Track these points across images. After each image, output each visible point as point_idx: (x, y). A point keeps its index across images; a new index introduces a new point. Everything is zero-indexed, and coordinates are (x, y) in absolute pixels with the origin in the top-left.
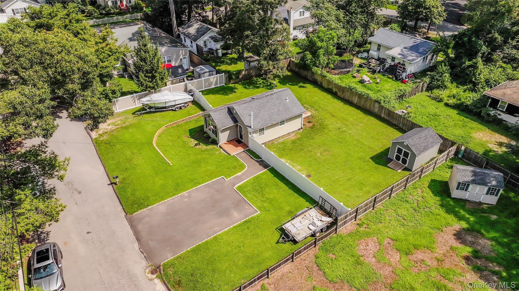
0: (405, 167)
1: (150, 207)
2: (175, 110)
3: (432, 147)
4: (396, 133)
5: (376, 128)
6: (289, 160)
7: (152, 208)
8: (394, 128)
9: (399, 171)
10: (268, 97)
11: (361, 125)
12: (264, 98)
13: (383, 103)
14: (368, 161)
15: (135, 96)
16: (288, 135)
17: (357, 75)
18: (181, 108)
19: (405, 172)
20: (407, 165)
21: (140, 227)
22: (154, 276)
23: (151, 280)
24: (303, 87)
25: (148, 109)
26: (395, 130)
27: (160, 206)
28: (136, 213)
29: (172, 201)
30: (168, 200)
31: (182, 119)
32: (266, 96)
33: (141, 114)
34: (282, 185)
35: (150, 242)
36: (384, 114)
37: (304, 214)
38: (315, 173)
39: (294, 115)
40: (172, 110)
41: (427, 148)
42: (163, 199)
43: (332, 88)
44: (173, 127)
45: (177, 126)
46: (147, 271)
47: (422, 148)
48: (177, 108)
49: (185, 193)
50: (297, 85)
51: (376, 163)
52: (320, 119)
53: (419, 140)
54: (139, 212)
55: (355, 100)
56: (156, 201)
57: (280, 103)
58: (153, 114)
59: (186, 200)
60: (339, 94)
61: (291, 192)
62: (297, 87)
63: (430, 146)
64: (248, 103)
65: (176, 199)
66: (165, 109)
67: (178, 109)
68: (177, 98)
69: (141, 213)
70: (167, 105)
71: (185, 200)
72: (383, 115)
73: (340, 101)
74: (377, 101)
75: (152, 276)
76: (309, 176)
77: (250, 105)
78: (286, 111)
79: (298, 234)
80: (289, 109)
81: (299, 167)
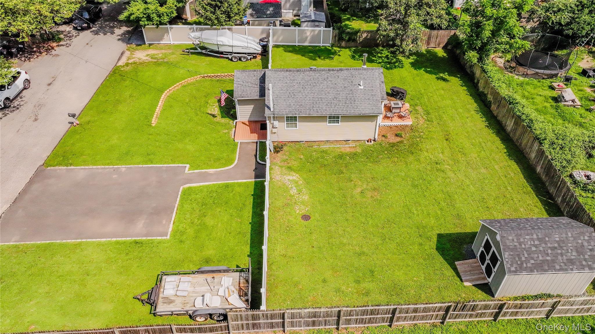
0: (486, 282)
1: (72, 167)
2: (231, 60)
3: (561, 269)
4: (536, 210)
5: (505, 187)
6: (305, 180)
7: (73, 169)
8: (541, 201)
9: (466, 284)
10: (332, 72)
11: (483, 171)
12: (323, 72)
13: (547, 146)
14: (429, 239)
15: (195, 28)
16: (345, 143)
17: (558, 86)
18: (240, 59)
19: (480, 291)
20: (490, 280)
21: (35, 187)
24: (444, 80)
25: (198, 49)
26: (539, 204)
27: (82, 172)
28: (52, 168)
29: (100, 171)
30: (98, 167)
31: (230, 74)
32: (329, 70)
33: (188, 52)
34: (248, 213)
36: (542, 167)
37: (214, 275)
38: (319, 218)
39: (357, 112)
40: (227, 58)
41: (546, 268)
43: (488, 93)
44: (212, 80)
45: (218, 80)
47: (532, 262)
48: (235, 58)
50: (435, 74)
51: (437, 249)
52: (420, 137)
53: (537, 242)
54: (56, 168)
55: (510, 125)
57: (345, 87)
58: (203, 57)
60: (493, 106)
61: (247, 228)
62: (434, 76)
63: (558, 267)
64: (291, 73)
66: (219, 55)
67: (236, 60)
68: (235, 43)
69: (56, 170)
70: (221, 49)
71: (114, 176)
72: (538, 169)
73: (484, 119)
74: (538, 139)
76: (306, 218)
77: (294, 76)
78: (346, 103)
79: (171, 302)
80: (355, 100)
81: (306, 198)
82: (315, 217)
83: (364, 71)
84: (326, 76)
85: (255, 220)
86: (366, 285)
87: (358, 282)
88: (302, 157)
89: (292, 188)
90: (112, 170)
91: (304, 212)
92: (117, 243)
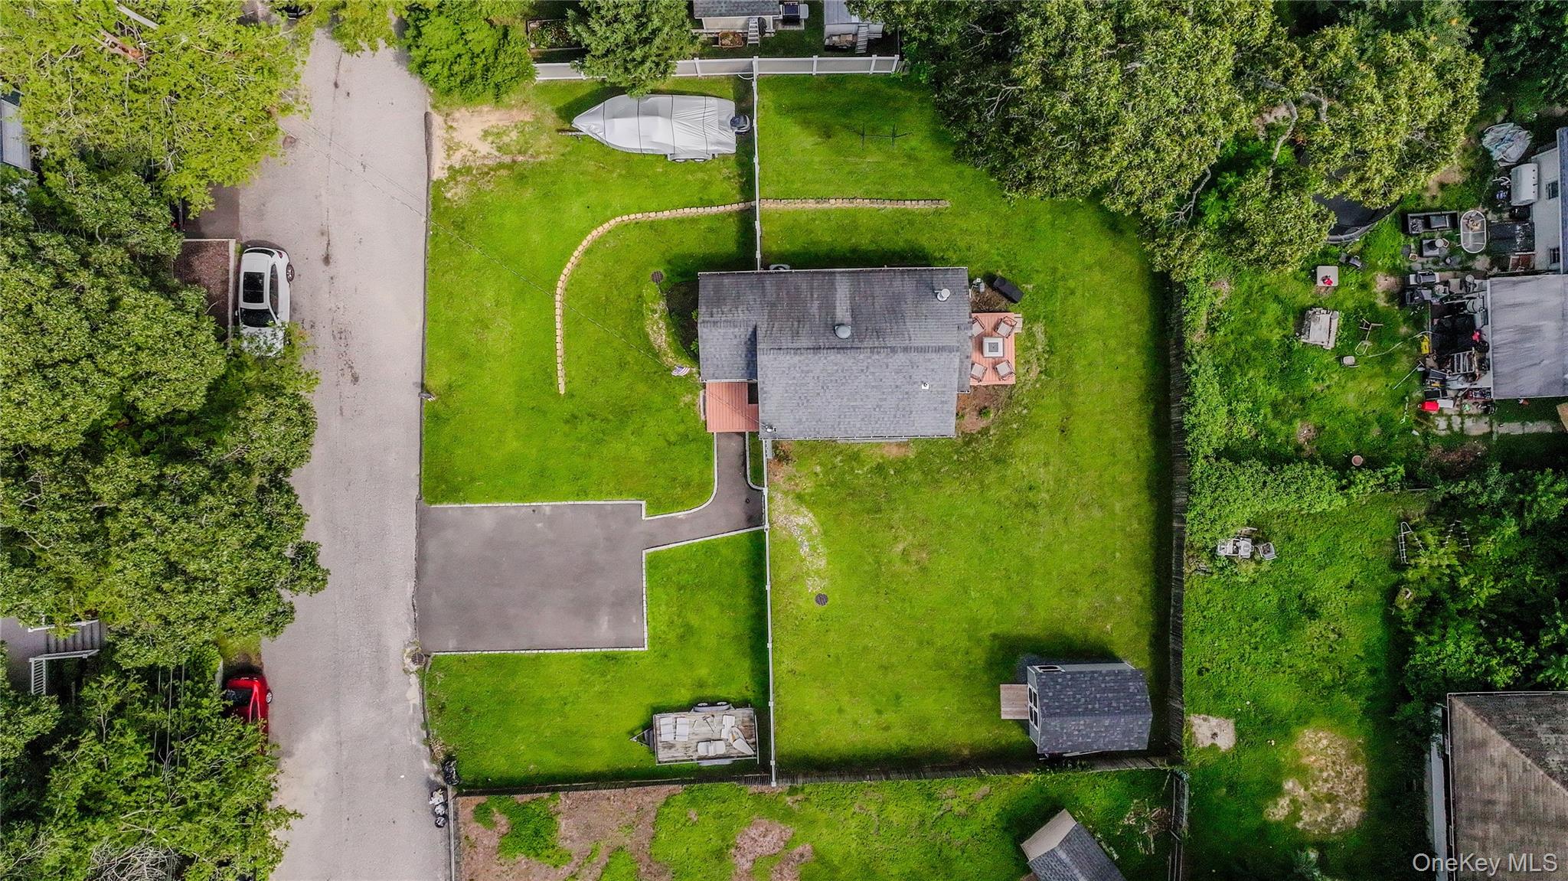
0: (1027, 717)
12: (861, 357)
21: (432, 547)
22: (415, 667)
23: (406, 671)
27: (485, 512)
28: (438, 505)
29: (513, 512)
30: (507, 505)
32: (872, 352)
35: (434, 596)
38: (839, 602)
39: (911, 433)
42: (497, 499)
46: (408, 650)
49: (546, 505)
54: (444, 505)
56: (487, 496)
57: (897, 386)
59: (539, 525)
61: (745, 628)
64: (803, 357)
65: (524, 510)
69: (447, 511)
75: (412, 665)
76: (821, 599)
77: (807, 365)
78: (895, 417)
79: (671, 746)
80: (911, 412)
81: (822, 563)
82: (834, 599)
83: (934, 355)
84: (865, 364)
85: (753, 611)
86: (889, 716)
87: (879, 712)
88: (818, 469)
89: (803, 543)
90: (530, 510)
91: (818, 590)
92: (585, 656)
